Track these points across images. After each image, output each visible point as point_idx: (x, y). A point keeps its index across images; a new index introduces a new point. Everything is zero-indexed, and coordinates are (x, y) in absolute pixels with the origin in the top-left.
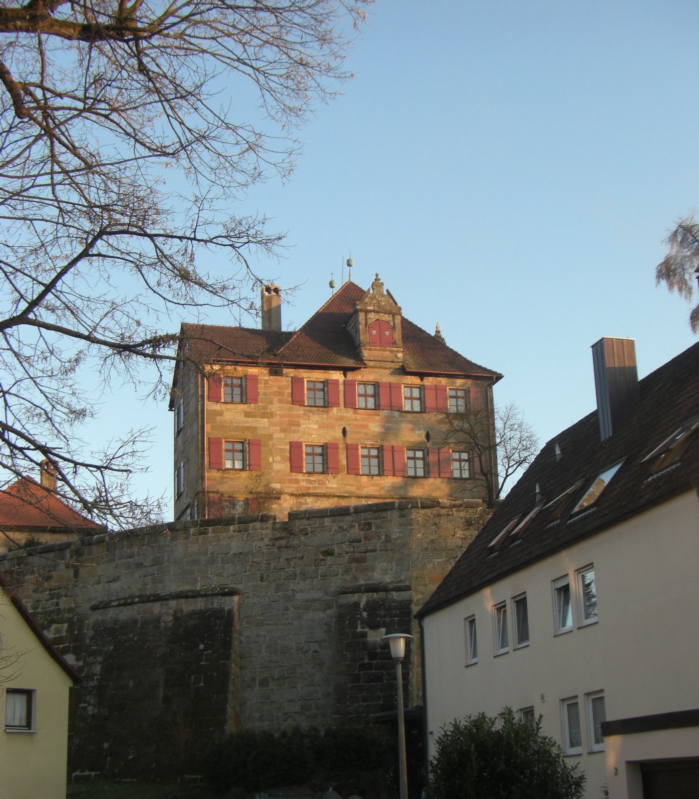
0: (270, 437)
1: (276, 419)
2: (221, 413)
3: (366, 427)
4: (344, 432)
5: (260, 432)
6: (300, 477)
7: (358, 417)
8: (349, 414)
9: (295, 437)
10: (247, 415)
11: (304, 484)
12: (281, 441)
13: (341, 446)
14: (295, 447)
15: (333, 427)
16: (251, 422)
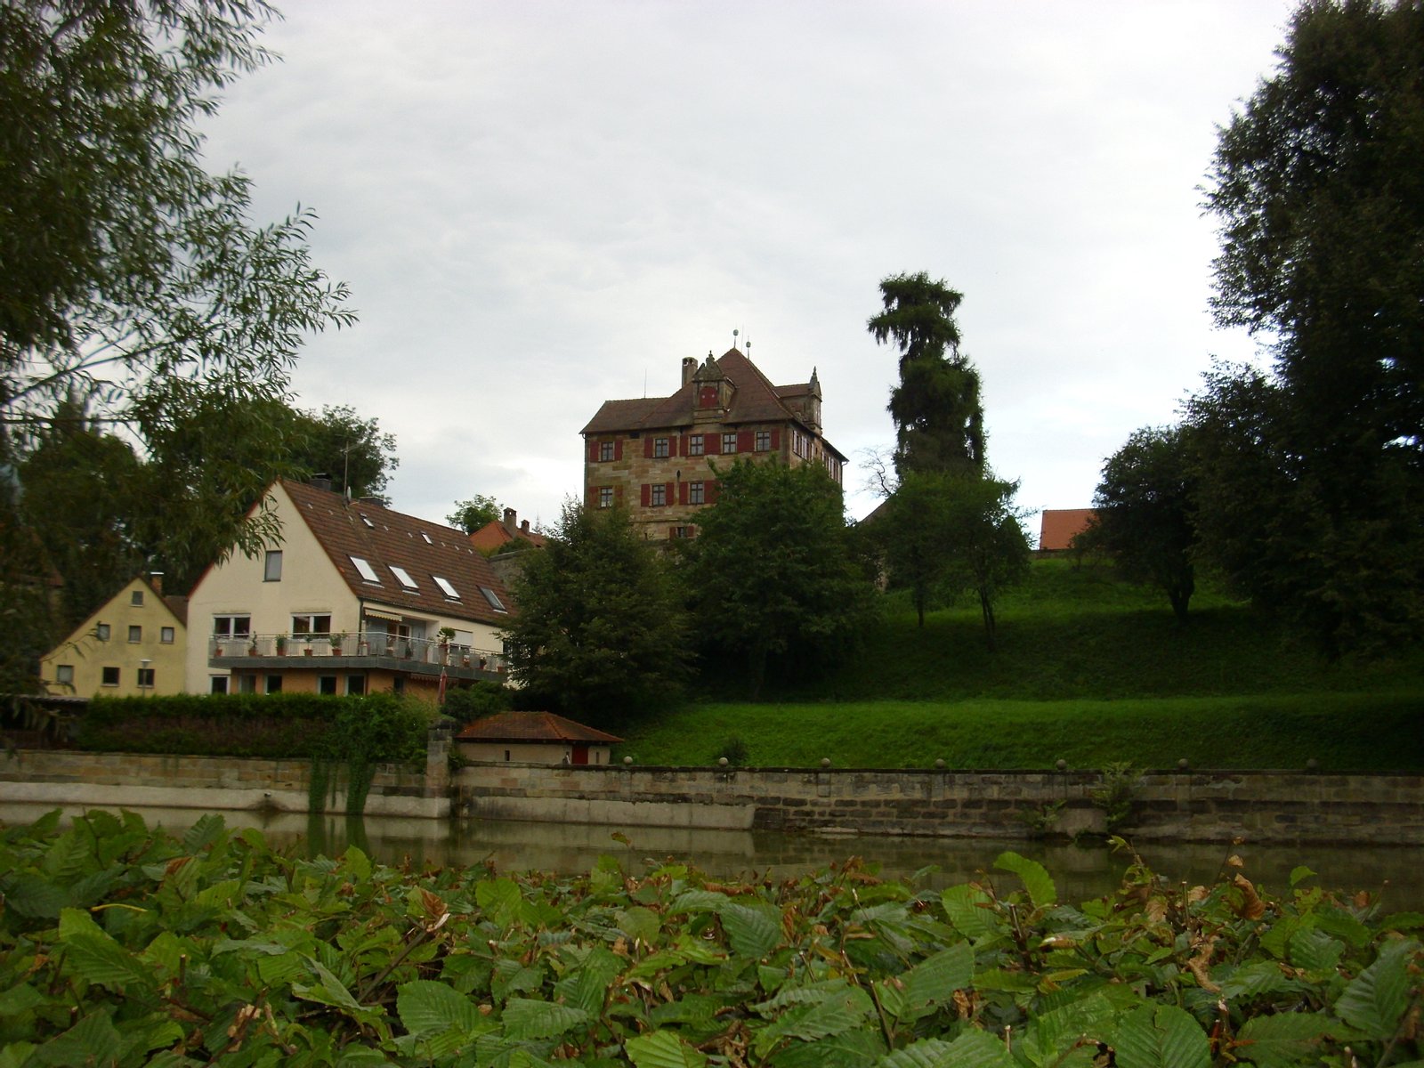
0: (629, 482)
1: (633, 469)
2: (598, 470)
3: (694, 468)
4: (679, 473)
5: (623, 480)
6: (647, 509)
7: (689, 462)
8: (682, 460)
9: (645, 481)
10: (615, 468)
11: (649, 514)
12: (636, 485)
13: (676, 484)
14: (645, 488)
15: (670, 471)
16: (616, 474)
